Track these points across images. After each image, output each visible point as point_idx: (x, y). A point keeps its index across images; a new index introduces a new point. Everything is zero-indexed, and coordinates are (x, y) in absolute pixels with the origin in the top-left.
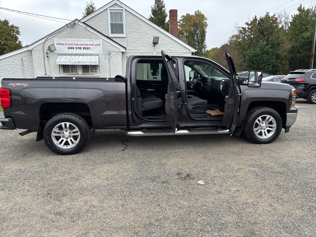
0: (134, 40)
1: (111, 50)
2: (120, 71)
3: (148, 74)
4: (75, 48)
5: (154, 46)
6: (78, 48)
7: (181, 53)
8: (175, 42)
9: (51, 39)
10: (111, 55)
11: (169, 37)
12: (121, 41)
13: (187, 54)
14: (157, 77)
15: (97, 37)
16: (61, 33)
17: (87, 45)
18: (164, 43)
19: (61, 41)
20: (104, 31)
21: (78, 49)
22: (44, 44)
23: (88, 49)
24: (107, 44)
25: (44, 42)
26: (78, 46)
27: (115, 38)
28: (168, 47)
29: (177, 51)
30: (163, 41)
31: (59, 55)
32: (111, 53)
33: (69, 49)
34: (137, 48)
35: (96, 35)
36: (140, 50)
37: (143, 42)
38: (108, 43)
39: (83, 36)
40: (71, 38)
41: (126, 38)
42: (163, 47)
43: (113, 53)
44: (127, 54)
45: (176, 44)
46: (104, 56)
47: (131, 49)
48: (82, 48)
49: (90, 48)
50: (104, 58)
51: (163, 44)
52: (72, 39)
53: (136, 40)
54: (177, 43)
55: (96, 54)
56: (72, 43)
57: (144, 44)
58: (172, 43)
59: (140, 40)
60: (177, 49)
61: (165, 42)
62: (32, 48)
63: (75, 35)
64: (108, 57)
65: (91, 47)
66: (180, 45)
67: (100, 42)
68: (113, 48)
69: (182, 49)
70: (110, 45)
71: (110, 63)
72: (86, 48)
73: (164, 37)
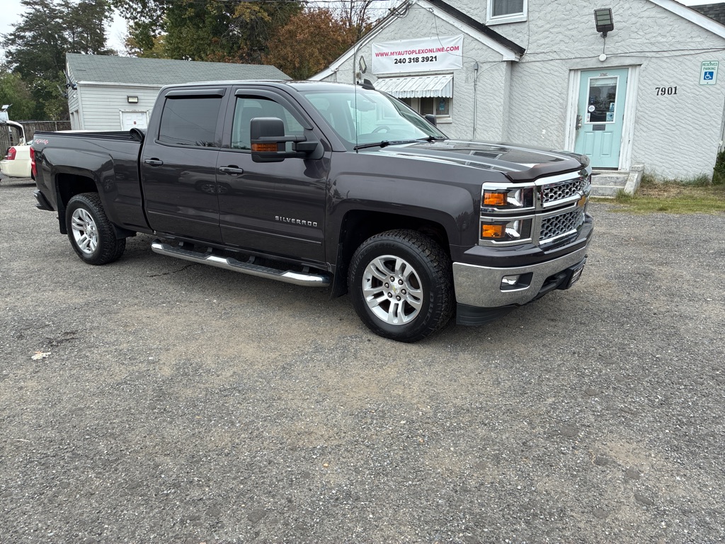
0: (548, 26)
1: (481, 59)
2: (497, 111)
3: (578, 116)
4: (408, 60)
5: (605, 36)
6: (414, 59)
7: (692, 52)
8: (675, 18)
9: (368, 45)
10: (479, 72)
11: (656, 5)
12: (514, 33)
13: (714, 54)
14: (605, 125)
15: (454, 29)
16: (385, 31)
17: (431, 51)
18: (638, 24)
19: (383, 48)
20: (476, 12)
21: (412, 61)
22: (355, 58)
23: (431, 60)
24: (474, 44)
25: (355, 55)
26: (413, 56)
27: (500, 27)
28: (648, 36)
29: (680, 47)
30: (634, 19)
31: (379, 78)
32: (481, 65)
33: (396, 63)
34: (555, 48)
35: (451, 27)
36: (562, 51)
37: (573, 27)
38: (476, 42)
39: (425, 31)
40: (401, 38)
41: (527, 23)
42: (633, 35)
43: (485, 67)
44: (527, 64)
45: (678, 25)
46: (463, 76)
47: (537, 51)
48: (420, 60)
49: (436, 57)
50: (464, 78)
51: (634, 29)
52: (403, 41)
53: (552, 25)
54: (679, 21)
55: (448, 72)
56: (402, 50)
57: (574, 33)
58: (665, 21)
59: (565, 23)
60: (681, 40)
61: (641, 20)
62: (337, 67)
63: (409, 30)
64: (473, 75)
65: (438, 54)
66: (690, 25)
67: (457, 40)
68: (486, 53)
69: (699, 39)
70: (480, 46)
71: (478, 92)
72: (427, 59)
73: (640, 5)
